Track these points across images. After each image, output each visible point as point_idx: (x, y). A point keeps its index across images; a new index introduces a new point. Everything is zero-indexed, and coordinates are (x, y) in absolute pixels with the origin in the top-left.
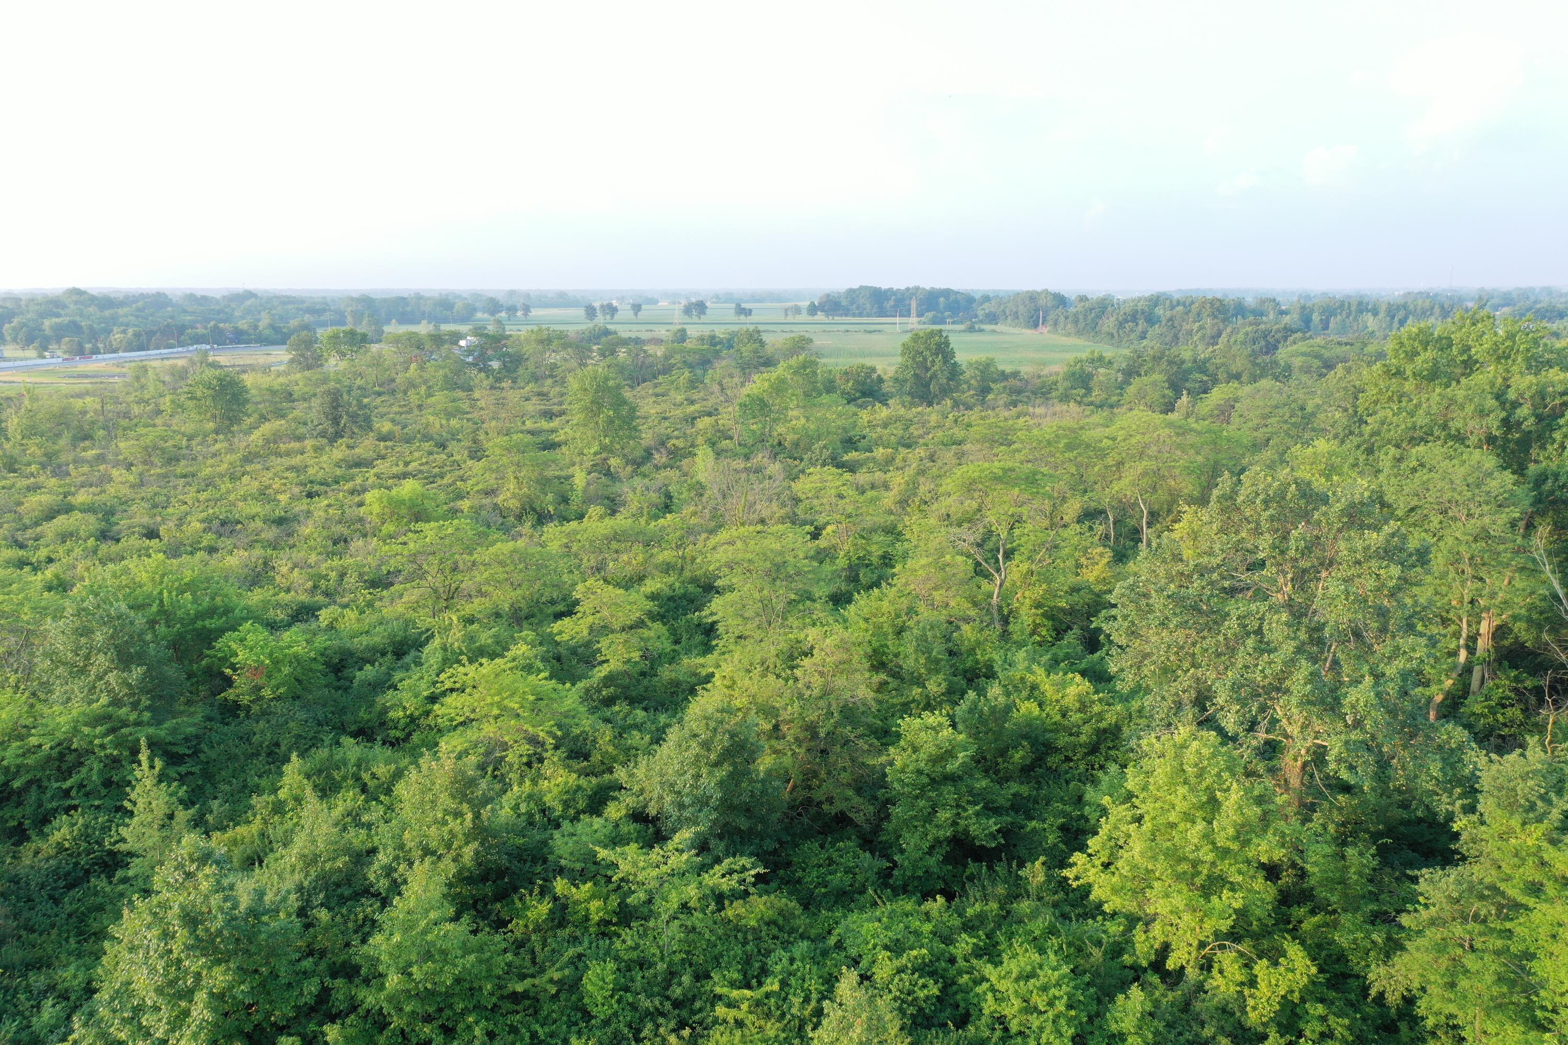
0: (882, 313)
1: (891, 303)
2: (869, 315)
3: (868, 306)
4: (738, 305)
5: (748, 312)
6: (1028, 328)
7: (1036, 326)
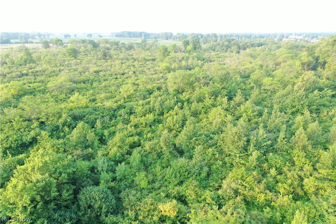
0: (130, 37)
1: (132, 34)
2: (128, 37)
3: (127, 35)
4: (99, 35)
5: (102, 37)
6: (166, 40)
7: (167, 40)
